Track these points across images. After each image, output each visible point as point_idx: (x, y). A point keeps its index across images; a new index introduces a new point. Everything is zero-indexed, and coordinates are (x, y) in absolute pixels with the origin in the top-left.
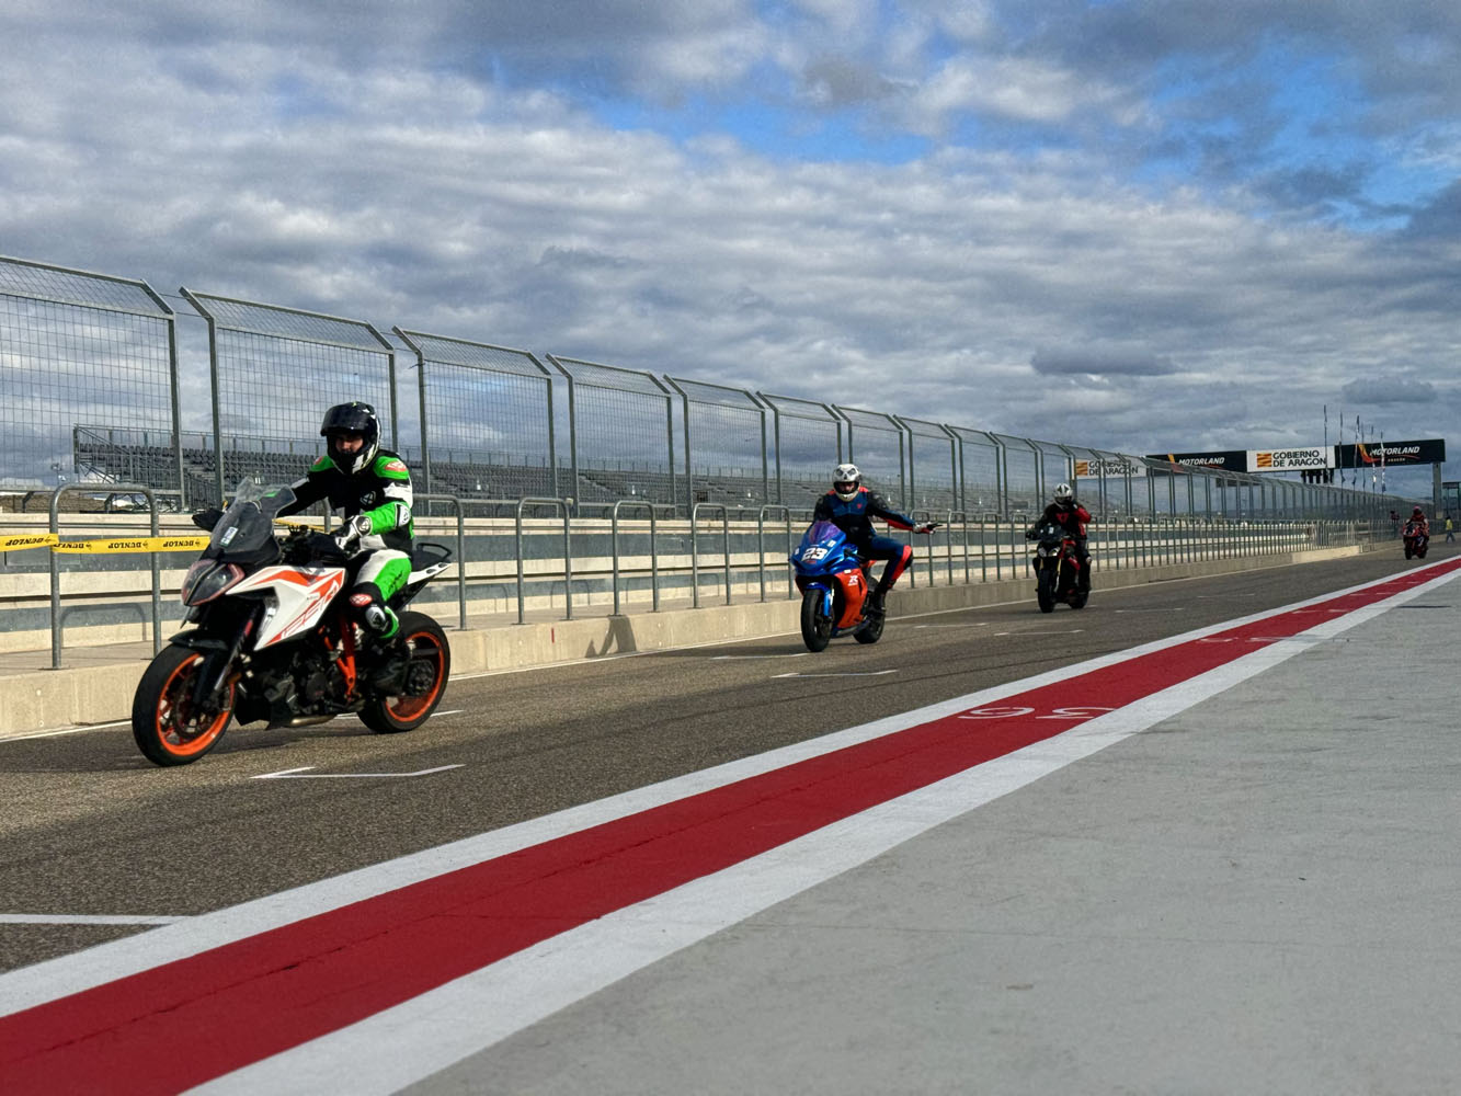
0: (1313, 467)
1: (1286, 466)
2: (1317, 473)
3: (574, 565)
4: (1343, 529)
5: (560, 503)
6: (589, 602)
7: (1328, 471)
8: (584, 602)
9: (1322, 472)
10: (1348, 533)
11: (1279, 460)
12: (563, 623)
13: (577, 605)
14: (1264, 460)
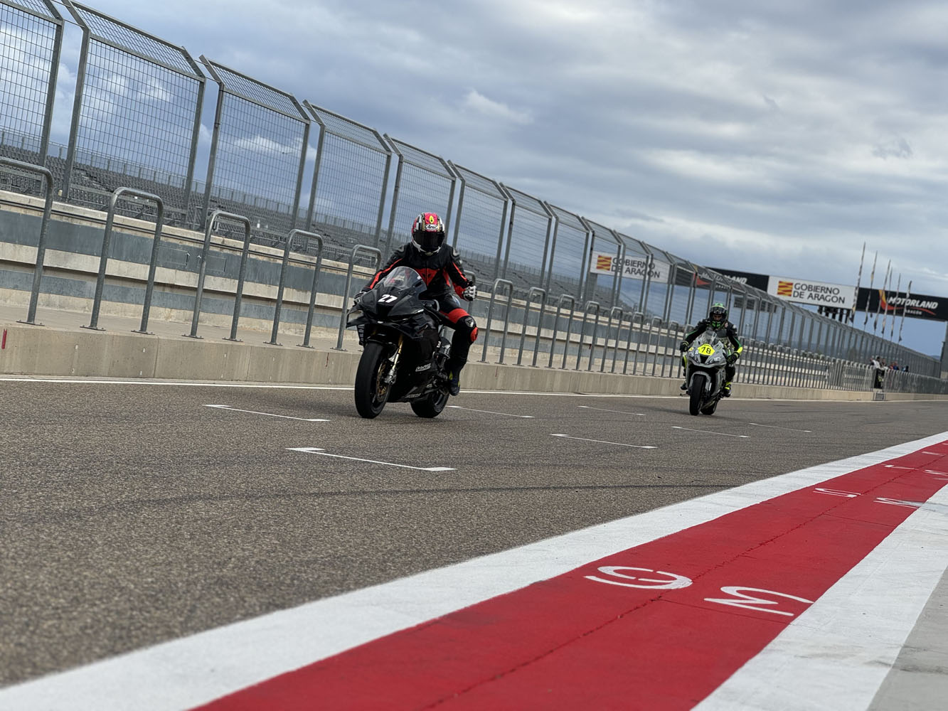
0: (831, 304)
1: (805, 299)
2: (833, 310)
3: (51, 258)
4: (862, 373)
5: (48, 175)
6: (60, 306)
7: (845, 312)
8: (54, 305)
9: (839, 311)
10: (865, 378)
11: (800, 291)
12: (21, 326)
13: (44, 307)
14: (785, 288)
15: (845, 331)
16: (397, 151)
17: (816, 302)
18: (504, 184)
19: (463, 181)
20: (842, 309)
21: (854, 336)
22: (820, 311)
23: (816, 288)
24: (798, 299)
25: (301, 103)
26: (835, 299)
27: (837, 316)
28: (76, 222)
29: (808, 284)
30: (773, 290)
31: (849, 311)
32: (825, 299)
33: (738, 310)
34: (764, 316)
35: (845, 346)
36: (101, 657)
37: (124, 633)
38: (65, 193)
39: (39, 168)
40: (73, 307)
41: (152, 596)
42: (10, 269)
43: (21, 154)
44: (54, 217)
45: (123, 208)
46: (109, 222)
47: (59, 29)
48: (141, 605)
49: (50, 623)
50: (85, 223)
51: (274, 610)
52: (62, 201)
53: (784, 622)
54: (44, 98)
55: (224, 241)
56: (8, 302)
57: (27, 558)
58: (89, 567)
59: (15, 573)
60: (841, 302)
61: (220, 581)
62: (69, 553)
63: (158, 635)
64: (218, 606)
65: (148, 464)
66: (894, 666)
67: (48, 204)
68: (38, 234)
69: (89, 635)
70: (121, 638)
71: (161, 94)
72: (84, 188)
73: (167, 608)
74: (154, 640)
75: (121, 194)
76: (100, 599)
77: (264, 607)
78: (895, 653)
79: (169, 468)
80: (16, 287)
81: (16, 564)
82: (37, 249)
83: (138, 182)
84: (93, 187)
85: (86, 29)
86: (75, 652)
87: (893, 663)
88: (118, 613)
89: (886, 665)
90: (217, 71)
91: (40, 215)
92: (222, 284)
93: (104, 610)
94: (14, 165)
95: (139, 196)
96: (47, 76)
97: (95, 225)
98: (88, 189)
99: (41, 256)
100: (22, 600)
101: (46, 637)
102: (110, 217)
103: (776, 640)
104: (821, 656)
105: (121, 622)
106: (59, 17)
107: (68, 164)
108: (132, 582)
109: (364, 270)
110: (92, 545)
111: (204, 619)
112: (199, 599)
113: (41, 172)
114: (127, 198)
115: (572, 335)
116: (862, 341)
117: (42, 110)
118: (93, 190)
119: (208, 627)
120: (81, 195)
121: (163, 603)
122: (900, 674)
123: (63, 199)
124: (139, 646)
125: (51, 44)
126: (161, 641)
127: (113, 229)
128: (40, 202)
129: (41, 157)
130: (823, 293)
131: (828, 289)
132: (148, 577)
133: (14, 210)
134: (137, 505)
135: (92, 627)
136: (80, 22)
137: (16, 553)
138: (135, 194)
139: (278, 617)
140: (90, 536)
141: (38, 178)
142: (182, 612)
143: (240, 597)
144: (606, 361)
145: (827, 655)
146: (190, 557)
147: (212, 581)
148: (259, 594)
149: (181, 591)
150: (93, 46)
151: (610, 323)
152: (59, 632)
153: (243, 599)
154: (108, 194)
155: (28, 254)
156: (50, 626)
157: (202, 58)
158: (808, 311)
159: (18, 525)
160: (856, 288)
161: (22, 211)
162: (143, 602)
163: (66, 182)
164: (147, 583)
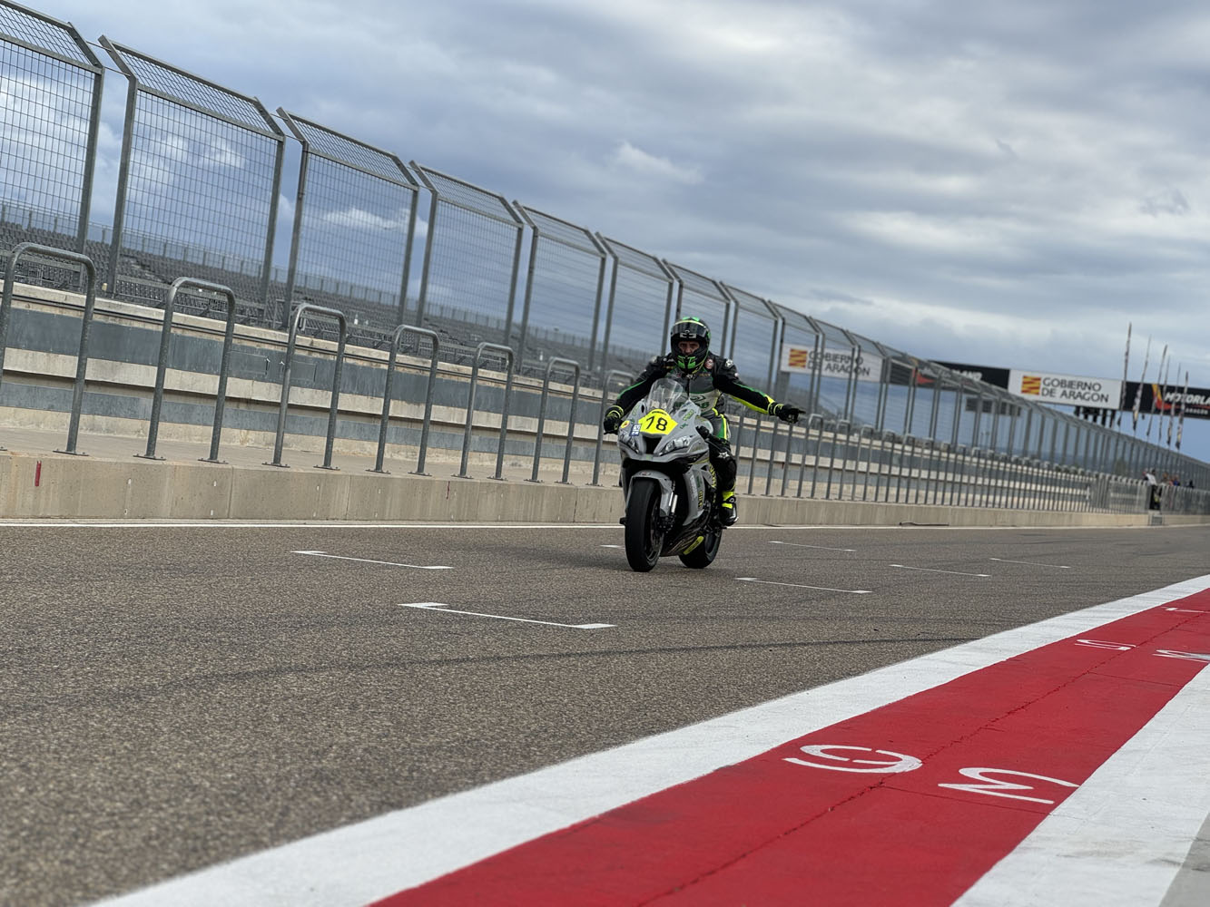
0: (1090, 404)
1: (1057, 398)
2: (1095, 411)
3: (94, 370)
4: (1133, 491)
5: (88, 265)
6: (108, 431)
7: (1109, 413)
8: (99, 429)
9: (1101, 412)
10: (1138, 497)
11: (1050, 388)
12: (60, 457)
13: (88, 433)
14: (1031, 384)
15: (1109, 439)
16: (530, 222)
17: (1071, 401)
18: (669, 261)
19: (616, 258)
20: (1105, 410)
21: (1121, 444)
22: (1077, 412)
23: (1071, 384)
24: (1048, 399)
25: (407, 165)
26: (1095, 397)
27: (1099, 419)
28: (125, 323)
29: (1060, 378)
30: (1015, 387)
31: (1114, 412)
32: (1083, 398)
33: (971, 415)
34: (1005, 420)
35: (1111, 457)
36: (170, 875)
37: (199, 844)
38: (111, 287)
39: (77, 255)
40: (123, 431)
41: (233, 796)
42: (43, 385)
43: (54, 239)
44: (97, 318)
45: (184, 303)
46: (167, 323)
47: (99, 79)
48: (220, 808)
49: (105, 833)
50: (136, 325)
51: (388, 811)
52: (106, 297)
53: (1042, 813)
54: (81, 167)
55: (312, 343)
56: (42, 426)
57: (73, 751)
58: (153, 760)
59: (58, 770)
60: (1104, 401)
61: (319, 775)
62: (126, 744)
63: (242, 846)
64: (317, 807)
65: (224, 629)
66: (1185, 865)
67: (90, 301)
68: (78, 338)
69: (154, 847)
70: (195, 850)
71: (230, 158)
72: (134, 280)
73: (252, 810)
74: (238, 853)
75: (181, 286)
76: (167, 801)
77: (375, 807)
78: (1185, 848)
79: (251, 632)
80: (51, 408)
81: (59, 759)
82: (77, 358)
83: (203, 271)
84: (145, 278)
85: (132, 79)
86: (137, 870)
87: (1183, 860)
88: (190, 818)
89: (1174, 863)
90: (299, 126)
91: (80, 315)
92: (312, 397)
93: (172, 815)
94: (44, 253)
95: (204, 287)
96: (84, 138)
97: (149, 327)
98: (139, 281)
99: (82, 367)
100: (68, 806)
101: (100, 851)
102: (168, 316)
103: (1033, 835)
104: (1091, 854)
105: (194, 830)
106: (97, 64)
107: (115, 250)
108: (207, 778)
109: (493, 374)
110: (156, 733)
111: (300, 824)
112: (292, 799)
113: (80, 261)
114: (189, 291)
115: (759, 451)
116: (1132, 450)
117: (80, 182)
118: (148, 283)
119: (306, 834)
120: (131, 288)
121: (247, 805)
122: (1192, 874)
123: (108, 294)
124: (218, 860)
125: (88, 99)
126: (246, 853)
127: (172, 330)
128: (79, 299)
129: (80, 242)
130: (1080, 389)
131: (1086, 384)
132: (227, 771)
133: (47, 310)
134: (211, 680)
135: (158, 837)
136: (125, 69)
137: (59, 745)
138: (198, 286)
139: (393, 819)
140: (153, 721)
141: (77, 268)
142: (272, 816)
143: (344, 794)
144: (804, 483)
145: (1099, 853)
146: (280, 745)
147: (309, 776)
148: (369, 791)
149: (269, 788)
150: (141, 98)
151: (807, 434)
152: (117, 845)
153: (348, 797)
154: (165, 286)
155: (65, 365)
156: (104, 837)
157: (280, 111)
158: (1061, 414)
159: (61, 709)
160: (1123, 382)
161: (56, 311)
162: (221, 803)
163: (111, 273)
164: (226, 780)
